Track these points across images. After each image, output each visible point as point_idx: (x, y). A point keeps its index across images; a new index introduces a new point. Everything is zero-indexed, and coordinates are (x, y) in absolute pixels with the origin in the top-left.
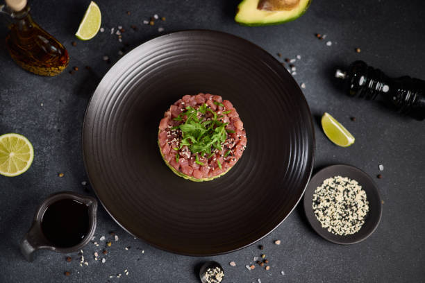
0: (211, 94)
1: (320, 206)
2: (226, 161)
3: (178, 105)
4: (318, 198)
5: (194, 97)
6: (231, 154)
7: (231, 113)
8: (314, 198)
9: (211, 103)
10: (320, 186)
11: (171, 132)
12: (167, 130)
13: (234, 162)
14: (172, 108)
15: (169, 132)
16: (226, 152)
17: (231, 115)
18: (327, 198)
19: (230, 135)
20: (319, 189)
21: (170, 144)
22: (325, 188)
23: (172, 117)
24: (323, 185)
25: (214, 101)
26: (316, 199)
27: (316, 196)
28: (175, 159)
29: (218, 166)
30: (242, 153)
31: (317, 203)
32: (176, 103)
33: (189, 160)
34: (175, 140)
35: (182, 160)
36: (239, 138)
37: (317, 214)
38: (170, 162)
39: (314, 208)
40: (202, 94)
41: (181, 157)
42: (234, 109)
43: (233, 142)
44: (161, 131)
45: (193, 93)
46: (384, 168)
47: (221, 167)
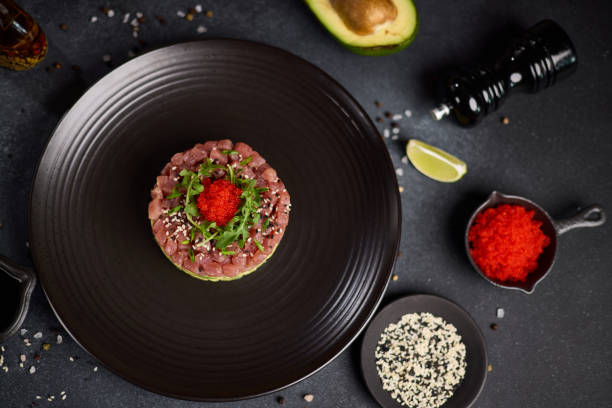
0: (213, 139)
1: (388, 355)
2: (267, 237)
3: (168, 174)
4: (388, 342)
5: (188, 153)
6: (271, 225)
7: (252, 161)
8: (381, 339)
9: (218, 155)
10: (396, 323)
11: (170, 219)
12: (161, 217)
13: (280, 234)
14: (160, 181)
15: (167, 220)
16: (264, 223)
17: (254, 164)
18: (402, 344)
19: (262, 194)
20: (392, 327)
21: (174, 238)
22: (403, 327)
23: (165, 195)
24: (400, 323)
25: (221, 150)
26: (383, 342)
27: (384, 337)
28: (189, 258)
29: (257, 248)
30: (287, 216)
31: (385, 349)
32: (163, 172)
33: (210, 252)
34: (179, 229)
35: (201, 257)
36: (277, 195)
37: (380, 366)
38: (183, 265)
39: (378, 356)
40: (199, 145)
41: (197, 252)
42: (255, 153)
43: (269, 205)
44: (155, 221)
45: (185, 147)
46: (505, 315)
47: (261, 248)
